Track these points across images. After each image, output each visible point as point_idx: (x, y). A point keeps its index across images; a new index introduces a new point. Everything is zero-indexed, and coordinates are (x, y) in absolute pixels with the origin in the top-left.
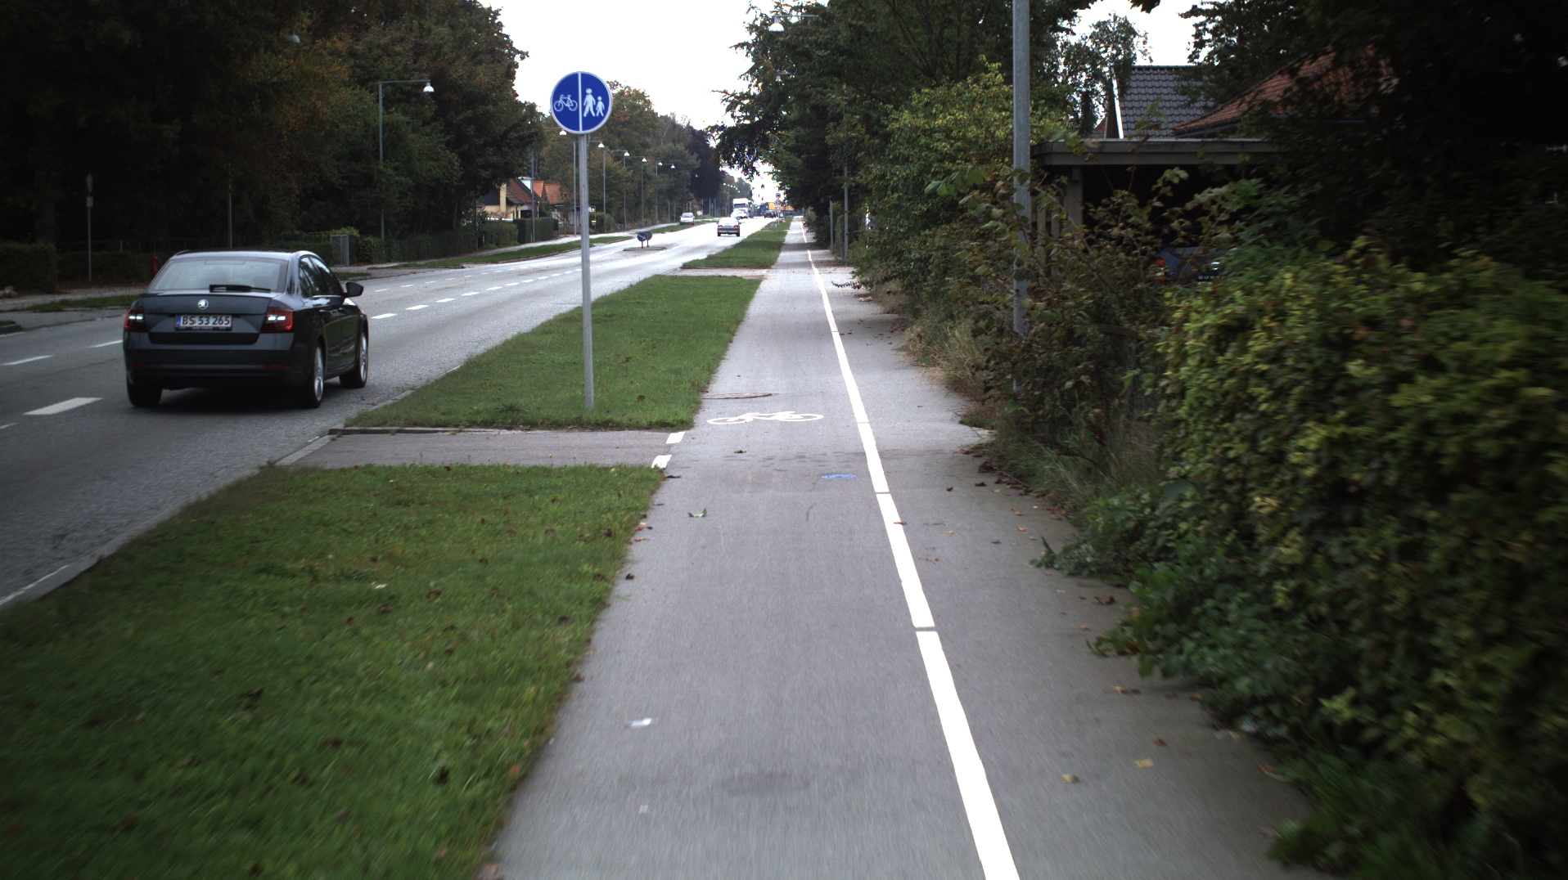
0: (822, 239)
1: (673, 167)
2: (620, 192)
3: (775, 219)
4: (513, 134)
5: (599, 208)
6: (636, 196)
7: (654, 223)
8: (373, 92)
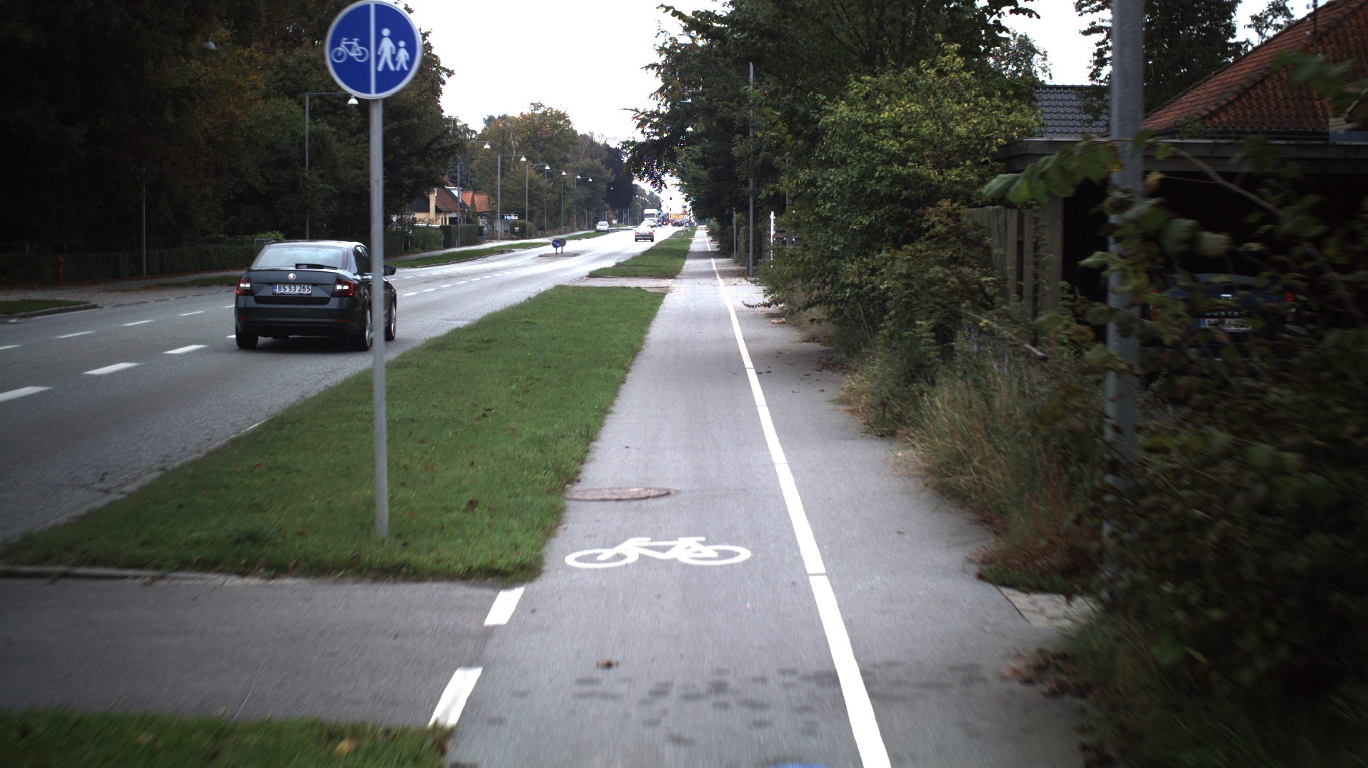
0: (725, 248)
1: (590, 180)
2: (541, 202)
3: (681, 228)
4: (436, 146)
5: (521, 216)
6: (556, 206)
7: (573, 231)
8: (301, 103)
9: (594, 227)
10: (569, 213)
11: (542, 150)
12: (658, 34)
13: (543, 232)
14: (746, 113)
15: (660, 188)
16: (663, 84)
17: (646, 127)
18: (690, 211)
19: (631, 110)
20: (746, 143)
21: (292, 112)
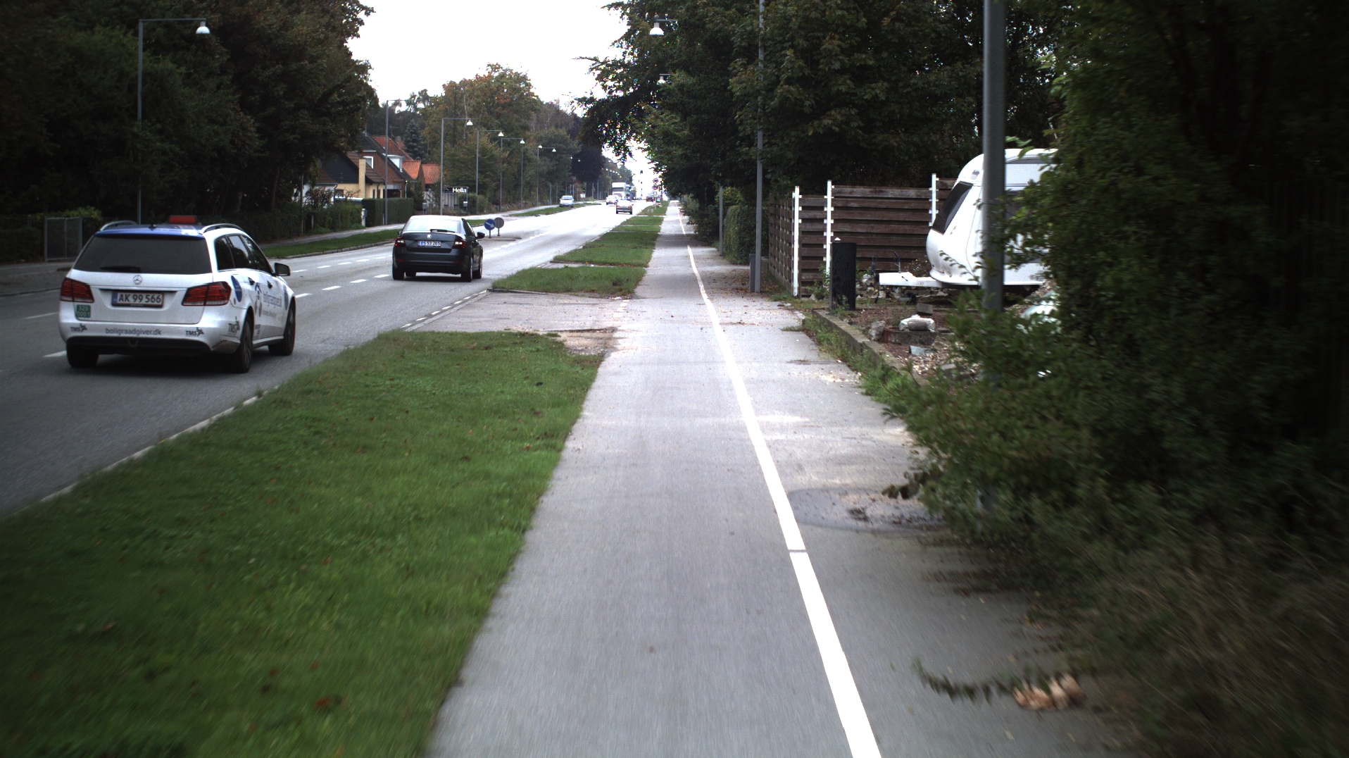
2: (494, 173)
3: (650, 205)
5: (471, 189)
6: (515, 178)
7: (533, 206)
9: (556, 201)
10: (530, 186)
11: (498, 117)
13: (498, 207)
14: (752, 24)
15: (625, 156)
19: (590, 59)
20: (753, 71)
21: (121, 45)
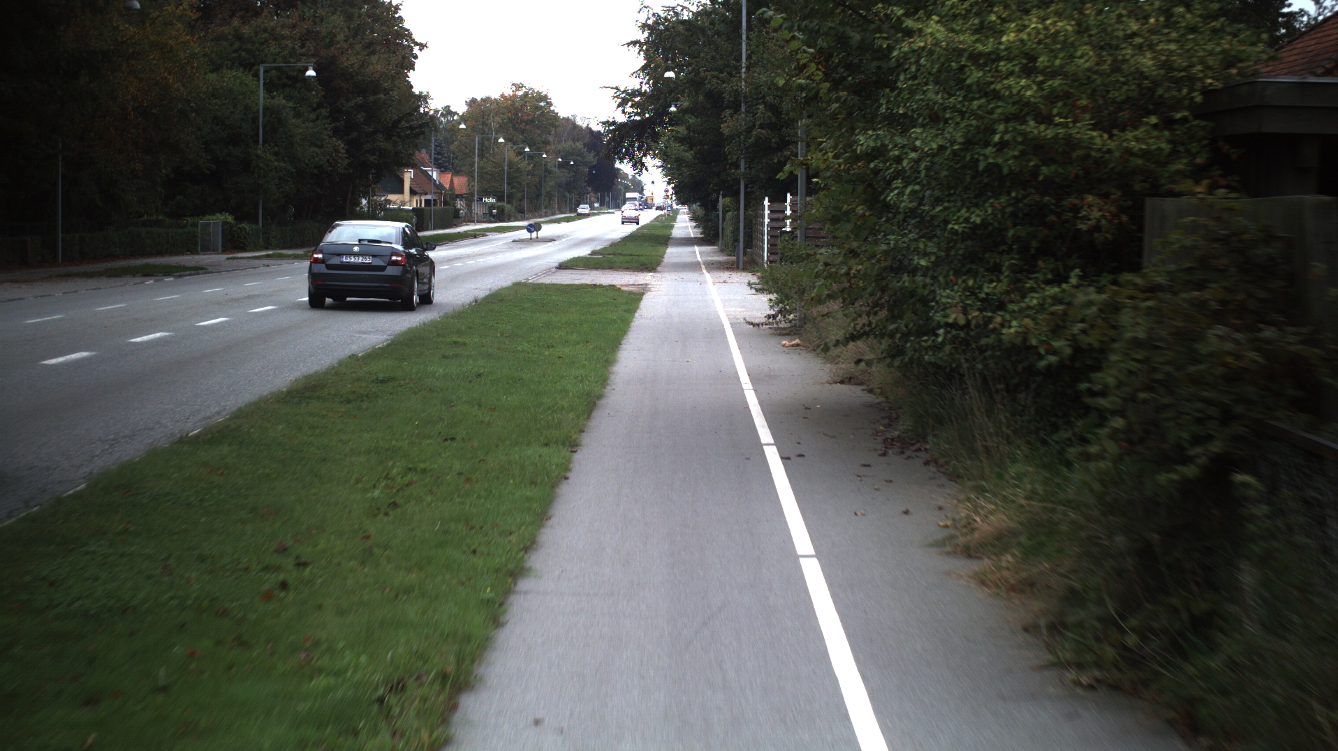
0: (709, 236)
1: (572, 163)
2: (520, 184)
3: (662, 213)
4: (404, 124)
5: (500, 199)
6: (537, 188)
7: (553, 214)
8: (256, 75)
9: (576, 211)
10: (550, 196)
11: (523, 132)
12: (640, 10)
13: (523, 215)
14: (737, 85)
15: (641, 170)
16: (645, 62)
17: (627, 106)
18: (672, 195)
19: (612, 88)
20: (737, 119)
21: (246, 84)
